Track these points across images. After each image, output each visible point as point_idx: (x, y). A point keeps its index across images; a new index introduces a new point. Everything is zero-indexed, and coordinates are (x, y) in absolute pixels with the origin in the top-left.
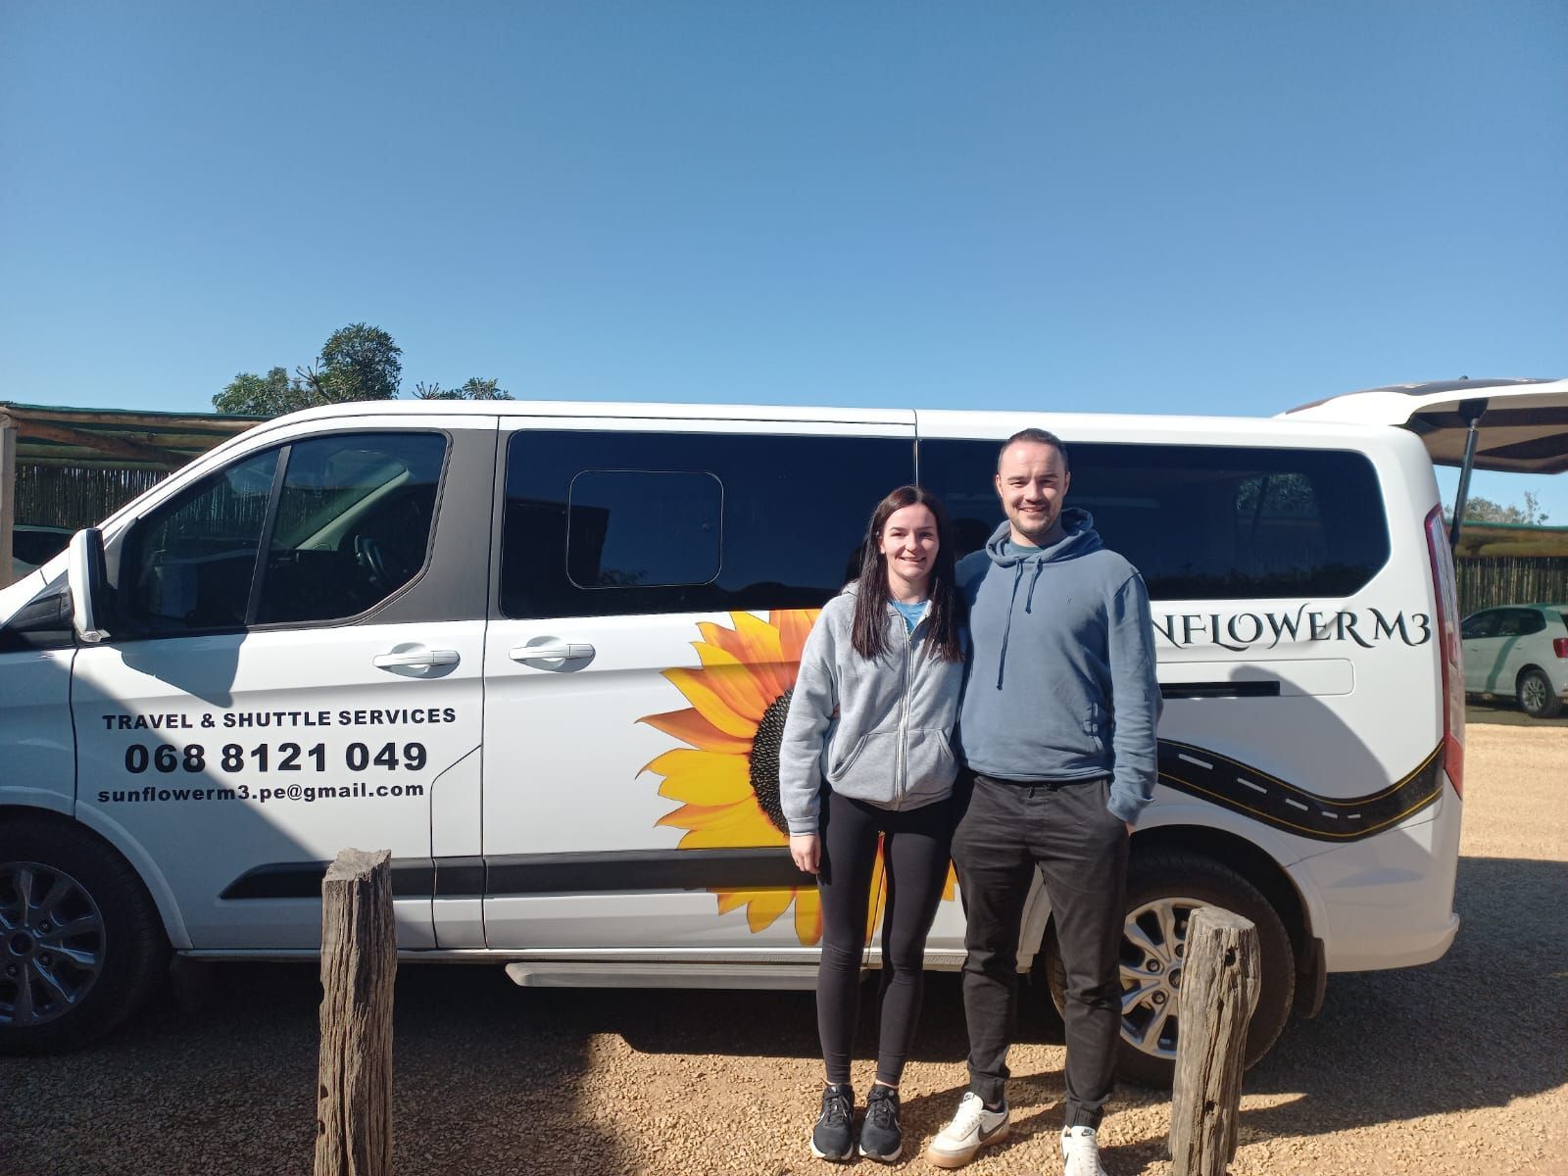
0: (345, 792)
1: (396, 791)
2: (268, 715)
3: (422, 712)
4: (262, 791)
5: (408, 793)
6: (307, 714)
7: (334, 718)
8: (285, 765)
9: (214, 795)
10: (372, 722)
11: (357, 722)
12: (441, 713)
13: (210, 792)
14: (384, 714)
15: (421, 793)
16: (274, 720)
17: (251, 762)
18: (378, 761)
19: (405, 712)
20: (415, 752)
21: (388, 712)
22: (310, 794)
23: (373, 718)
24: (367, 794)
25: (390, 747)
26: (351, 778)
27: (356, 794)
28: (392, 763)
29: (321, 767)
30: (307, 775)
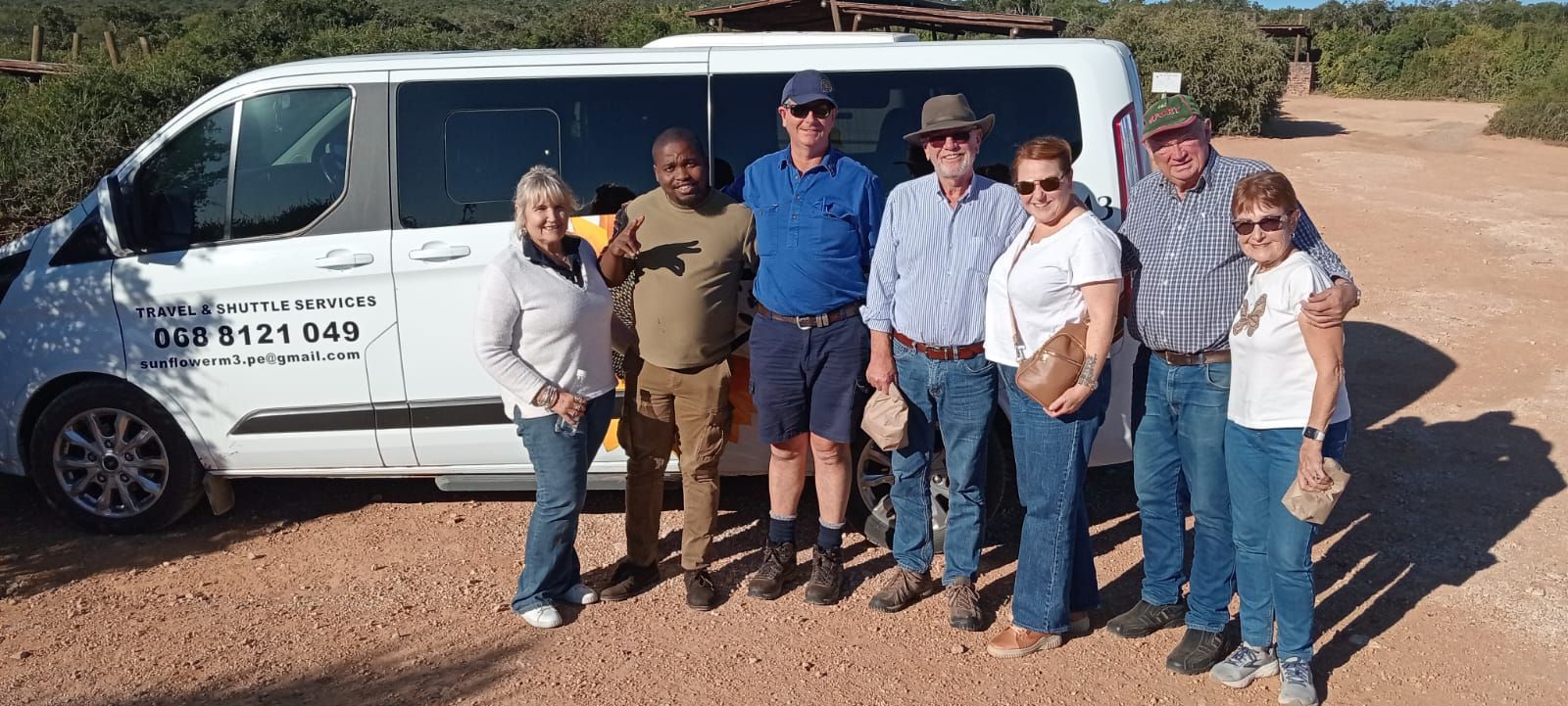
0: (306, 358)
1: (341, 356)
2: (246, 305)
3: (352, 299)
4: (249, 359)
5: (349, 357)
6: (273, 304)
7: (292, 305)
8: (262, 340)
9: (217, 362)
10: (318, 307)
11: (308, 308)
12: (366, 299)
13: (214, 360)
14: (326, 302)
15: (358, 357)
16: (251, 307)
17: (240, 339)
18: (326, 335)
19: (340, 300)
20: (350, 328)
21: (328, 300)
22: (282, 360)
23: (318, 304)
24: (321, 357)
25: (333, 325)
26: (308, 348)
27: (313, 359)
28: (336, 337)
29: (287, 340)
30: (278, 346)
